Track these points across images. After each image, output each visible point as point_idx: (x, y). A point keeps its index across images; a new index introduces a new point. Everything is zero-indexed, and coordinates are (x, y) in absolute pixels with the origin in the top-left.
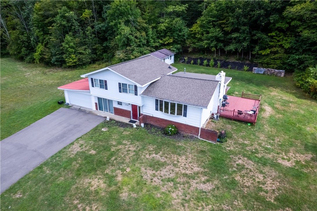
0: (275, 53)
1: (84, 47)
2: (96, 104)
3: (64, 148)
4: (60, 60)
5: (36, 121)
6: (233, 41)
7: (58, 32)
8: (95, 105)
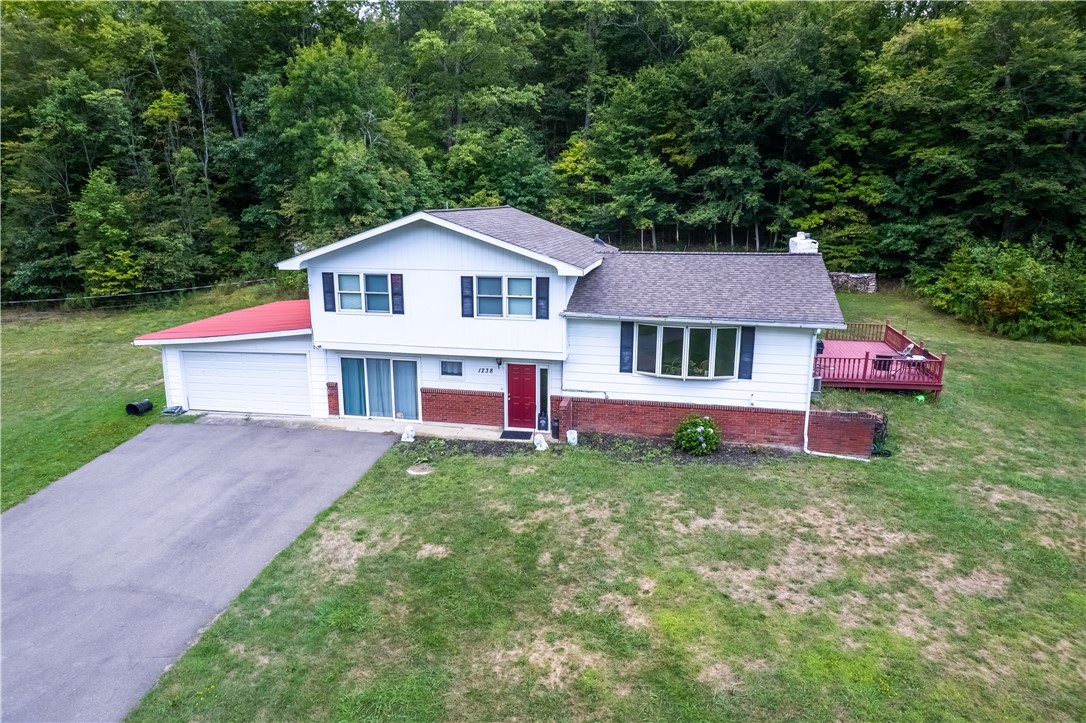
0: (841, 223)
1: (166, 224)
2: (332, 387)
3: (283, 554)
4: (52, 275)
5: (52, 480)
6: (707, 194)
7: (49, 165)
8: (325, 392)
